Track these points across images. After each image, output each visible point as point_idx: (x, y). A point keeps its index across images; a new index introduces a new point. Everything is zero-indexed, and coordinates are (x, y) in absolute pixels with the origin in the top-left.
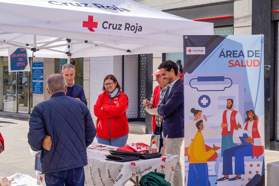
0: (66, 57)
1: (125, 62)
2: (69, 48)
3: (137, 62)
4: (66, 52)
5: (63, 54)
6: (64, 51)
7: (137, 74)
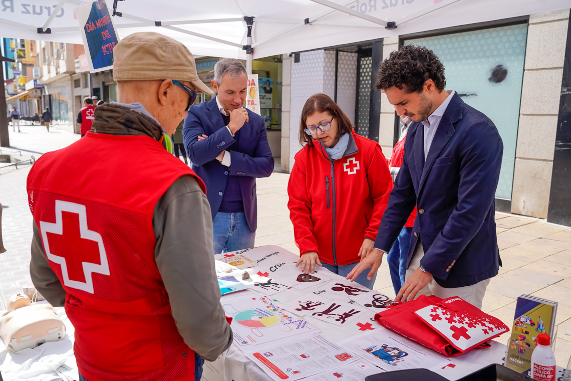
0: (243, 55)
1: (338, 87)
2: (249, 37)
3: (355, 88)
4: (244, 46)
5: (237, 49)
6: (239, 43)
7: (354, 104)
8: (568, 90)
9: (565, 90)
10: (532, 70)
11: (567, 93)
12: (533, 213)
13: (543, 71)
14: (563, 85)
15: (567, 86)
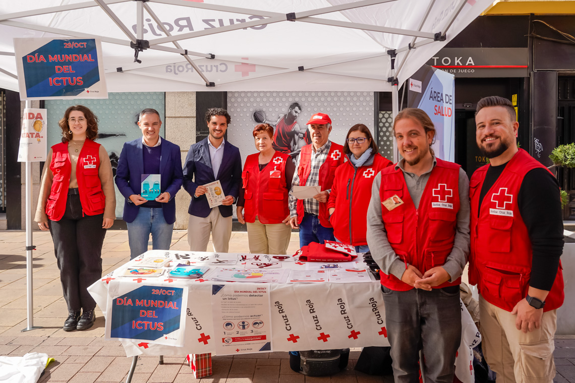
8: (201, 133)
9: (199, 133)
10: (172, 117)
11: (200, 135)
12: (183, 226)
13: (180, 119)
14: (197, 130)
15: (200, 131)
